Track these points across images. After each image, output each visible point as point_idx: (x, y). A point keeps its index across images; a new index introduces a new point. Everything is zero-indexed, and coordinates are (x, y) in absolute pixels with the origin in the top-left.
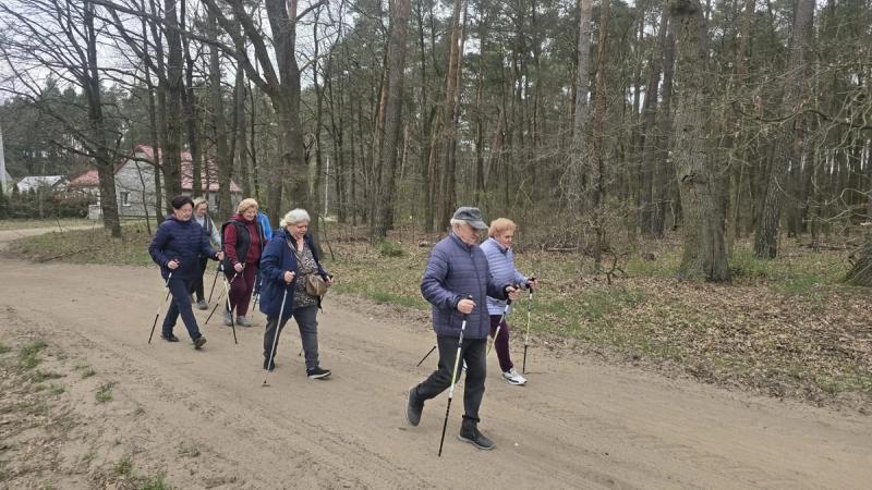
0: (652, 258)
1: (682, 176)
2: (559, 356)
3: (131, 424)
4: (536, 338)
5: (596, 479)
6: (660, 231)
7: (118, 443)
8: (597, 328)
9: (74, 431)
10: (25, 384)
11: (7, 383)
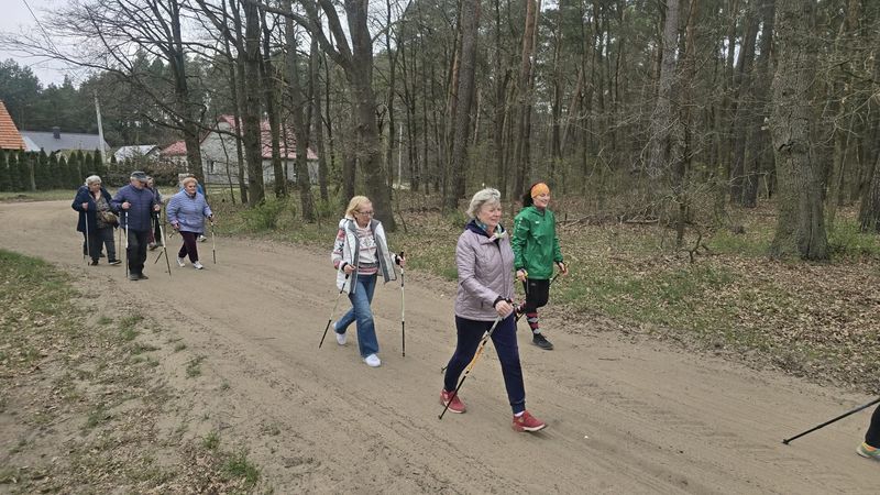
0: (741, 231)
1: (778, 145)
2: (634, 341)
3: (218, 400)
4: (610, 321)
5: (669, 478)
6: (753, 199)
7: (207, 418)
8: (676, 312)
9: (168, 404)
10: (125, 356)
11: (110, 353)
